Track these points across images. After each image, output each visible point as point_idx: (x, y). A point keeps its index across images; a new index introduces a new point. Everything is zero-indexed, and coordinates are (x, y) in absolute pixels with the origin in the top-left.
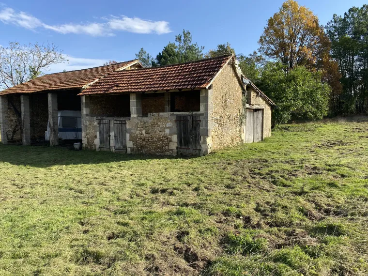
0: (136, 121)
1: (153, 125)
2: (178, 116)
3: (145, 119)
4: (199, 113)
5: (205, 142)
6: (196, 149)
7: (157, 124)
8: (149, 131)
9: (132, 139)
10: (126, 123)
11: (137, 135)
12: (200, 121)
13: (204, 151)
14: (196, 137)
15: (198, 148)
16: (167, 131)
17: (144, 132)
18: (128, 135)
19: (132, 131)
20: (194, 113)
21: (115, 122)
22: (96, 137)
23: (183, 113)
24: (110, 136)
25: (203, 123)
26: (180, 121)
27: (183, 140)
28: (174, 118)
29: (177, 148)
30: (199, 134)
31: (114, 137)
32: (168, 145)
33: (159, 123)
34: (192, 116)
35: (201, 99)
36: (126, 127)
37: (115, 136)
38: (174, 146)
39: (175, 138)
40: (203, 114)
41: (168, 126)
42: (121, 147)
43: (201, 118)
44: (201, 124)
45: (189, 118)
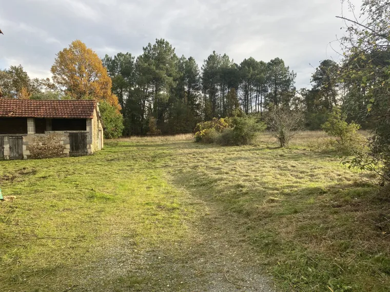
0: (33, 136)
1: (49, 139)
2: (70, 133)
3: (42, 135)
4: (86, 131)
5: (90, 148)
6: (84, 152)
8: (46, 143)
9: (28, 149)
10: (22, 138)
11: (34, 146)
12: (87, 136)
13: (89, 152)
14: (84, 145)
15: (86, 151)
16: (62, 143)
17: (41, 144)
18: (24, 147)
19: (29, 143)
20: (82, 131)
21: (10, 138)
23: (75, 131)
24: (3, 148)
25: (89, 137)
26: (71, 136)
27: (74, 148)
28: (68, 134)
29: (70, 152)
30: (86, 143)
31: (8, 149)
32: (63, 151)
33: (54, 138)
34: (81, 133)
35: (87, 124)
36: (22, 141)
37: (10, 148)
38: (67, 151)
39: (68, 146)
40: (88, 132)
41: (62, 139)
42: (17, 155)
43: (87, 134)
44: (87, 138)
45: (79, 134)
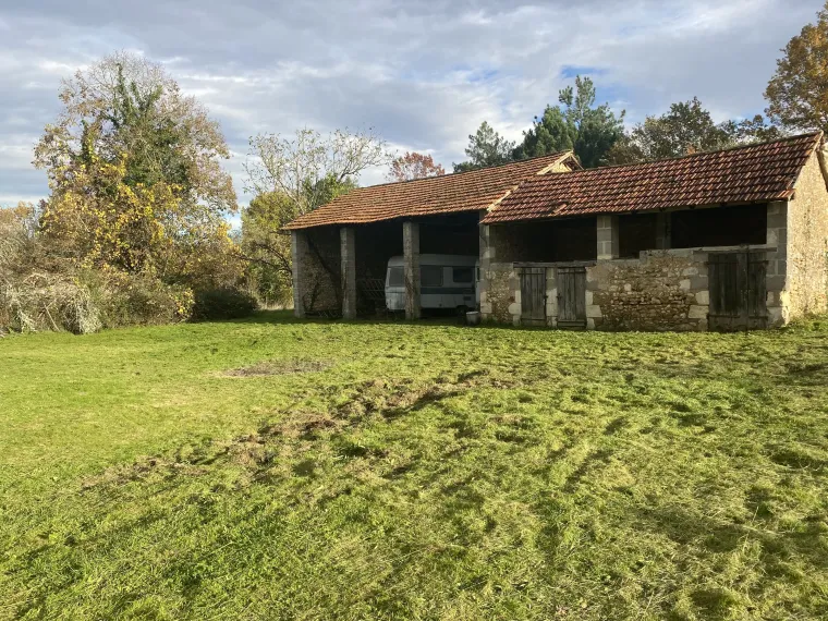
0: (610, 267)
1: (651, 273)
2: (711, 254)
3: (632, 262)
4: (764, 246)
5: (778, 303)
6: (757, 317)
7: (661, 271)
8: (641, 286)
9: (598, 301)
10: (585, 272)
11: (611, 293)
12: (767, 262)
13: (776, 320)
14: (756, 292)
15: (762, 314)
16: (685, 285)
17: (628, 287)
18: (589, 296)
19: (600, 286)
20: (752, 247)
21: (559, 271)
22: (512, 300)
23: (726, 249)
24: (546, 297)
25: (774, 266)
26: (714, 262)
27: (723, 301)
28: (703, 259)
29: (708, 316)
30: (764, 287)
31: (555, 300)
32: (686, 310)
33: (665, 270)
34: (748, 253)
35: (770, 220)
36: (584, 279)
37: (559, 298)
38: (700, 313)
39: (704, 297)
40: (774, 250)
41: (686, 273)
42: (573, 318)
43: (769, 256)
44: (769, 267)
45: (739, 257)
